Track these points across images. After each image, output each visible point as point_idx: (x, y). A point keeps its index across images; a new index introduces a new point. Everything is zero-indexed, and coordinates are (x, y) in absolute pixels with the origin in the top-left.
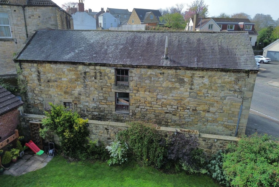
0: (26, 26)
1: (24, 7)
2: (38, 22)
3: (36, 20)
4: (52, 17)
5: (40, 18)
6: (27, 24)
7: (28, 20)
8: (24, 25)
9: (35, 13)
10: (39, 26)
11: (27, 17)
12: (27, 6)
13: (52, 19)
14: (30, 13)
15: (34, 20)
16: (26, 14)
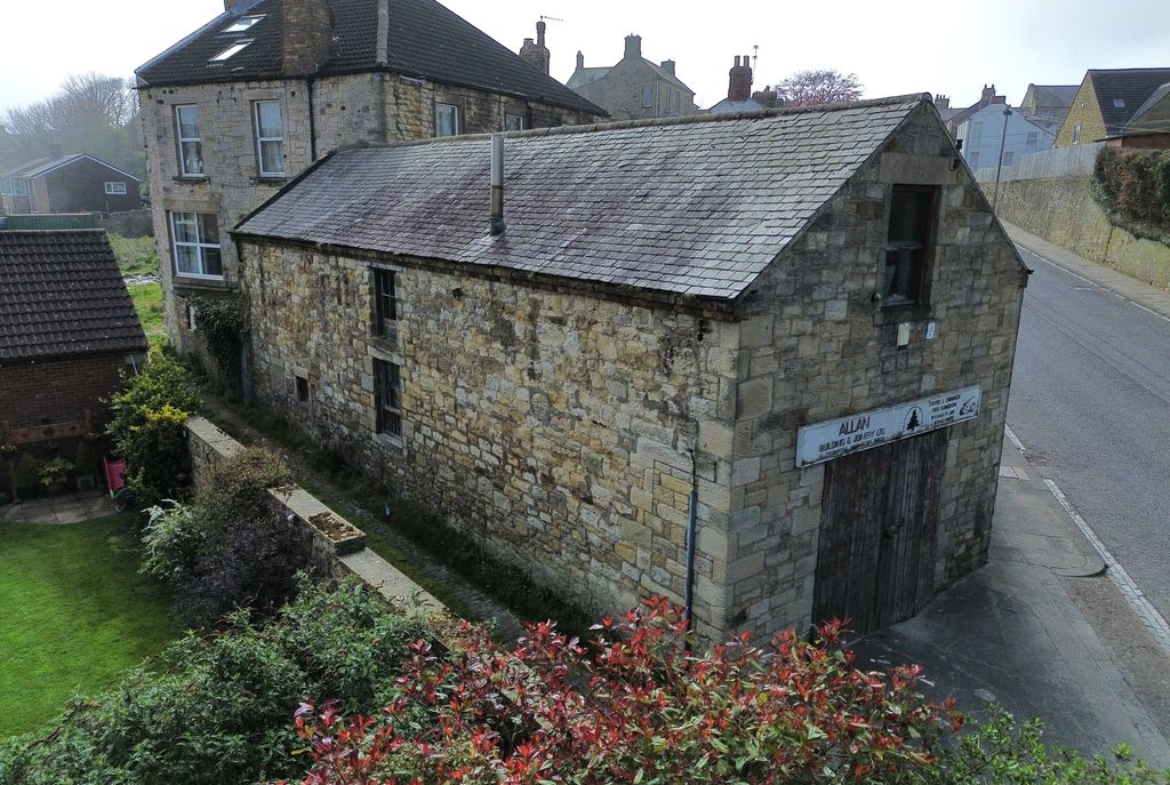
0: (313, 140)
1: (310, 80)
2: (341, 125)
3: (336, 119)
4: (370, 108)
5: (346, 113)
6: (315, 132)
7: (320, 120)
8: (309, 138)
9: (335, 96)
10: (342, 138)
11: (317, 111)
12: (318, 77)
13: (373, 112)
14: (324, 99)
15: (332, 119)
16: (316, 101)
